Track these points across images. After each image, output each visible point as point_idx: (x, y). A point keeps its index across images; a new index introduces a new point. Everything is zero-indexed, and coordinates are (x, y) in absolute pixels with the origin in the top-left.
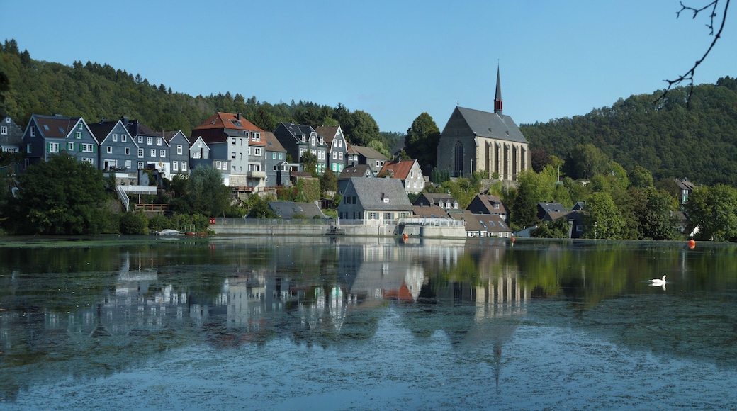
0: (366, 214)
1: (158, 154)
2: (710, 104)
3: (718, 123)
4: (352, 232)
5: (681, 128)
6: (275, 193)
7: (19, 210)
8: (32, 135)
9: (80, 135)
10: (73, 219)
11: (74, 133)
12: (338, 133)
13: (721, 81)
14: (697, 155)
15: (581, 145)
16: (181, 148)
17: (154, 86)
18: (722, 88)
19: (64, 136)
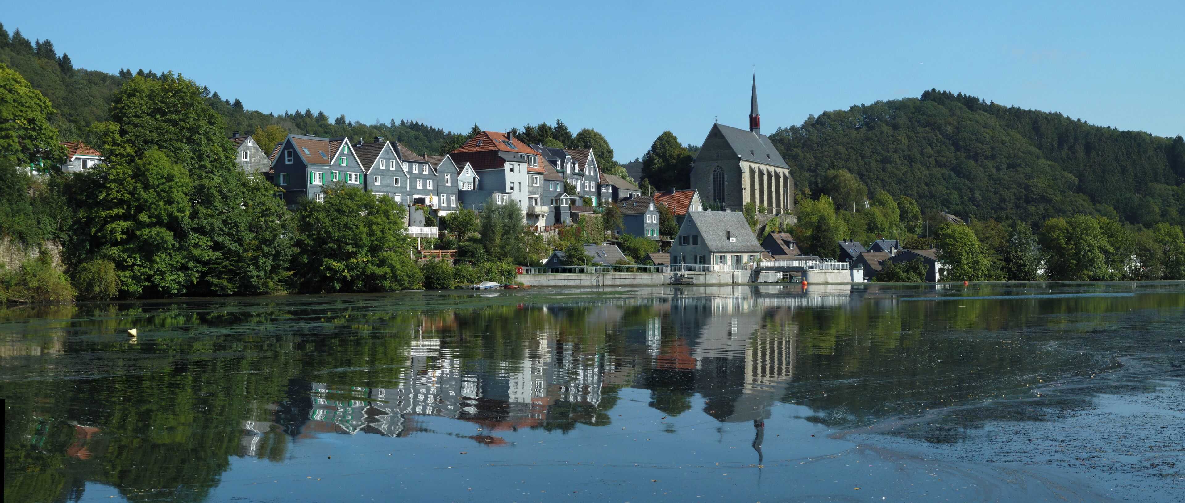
0: (714, 257)
1: (425, 185)
2: (918, 122)
3: (930, 145)
4: (702, 280)
5: (888, 152)
6: (556, 234)
7: (306, 261)
8: (287, 162)
9: (345, 161)
10: (379, 271)
11: (339, 159)
12: (589, 158)
13: (926, 95)
14: (909, 183)
15: (832, 171)
16: (449, 177)
17: (227, 102)
18: (929, 103)
19: (327, 163)
